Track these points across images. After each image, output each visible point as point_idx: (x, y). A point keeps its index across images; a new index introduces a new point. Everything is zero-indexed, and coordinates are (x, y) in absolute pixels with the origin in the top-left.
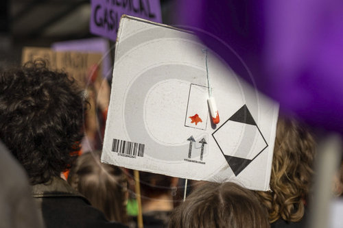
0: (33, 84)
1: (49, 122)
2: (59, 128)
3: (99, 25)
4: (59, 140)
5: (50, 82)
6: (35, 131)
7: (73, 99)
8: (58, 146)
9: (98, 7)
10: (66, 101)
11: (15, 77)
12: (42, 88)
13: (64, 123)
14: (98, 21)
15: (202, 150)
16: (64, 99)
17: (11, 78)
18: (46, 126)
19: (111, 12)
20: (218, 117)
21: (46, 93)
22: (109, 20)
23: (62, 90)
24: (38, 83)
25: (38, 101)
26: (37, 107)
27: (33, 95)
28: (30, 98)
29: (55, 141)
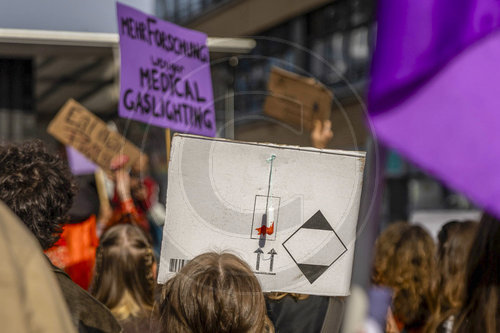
0: (25, 161)
1: (34, 200)
2: (43, 207)
3: (130, 109)
4: (41, 219)
5: (42, 163)
6: (18, 207)
7: (62, 182)
8: (39, 225)
9: (129, 91)
10: (54, 183)
11: (9, 152)
12: (33, 167)
13: (49, 203)
14: (129, 104)
15: (272, 261)
16: (53, 181)
17: (5, 153)
18: (30, 204)
19: (146, 96)
20: (272, 228)
21: (36, 172)
22: (144, 104)
23: (52, 172)
24: (29, 161)
25: (27, 178)
26: (25, 184)
27: (23, 172)
28: (20, 175)
29: (37, 219)
